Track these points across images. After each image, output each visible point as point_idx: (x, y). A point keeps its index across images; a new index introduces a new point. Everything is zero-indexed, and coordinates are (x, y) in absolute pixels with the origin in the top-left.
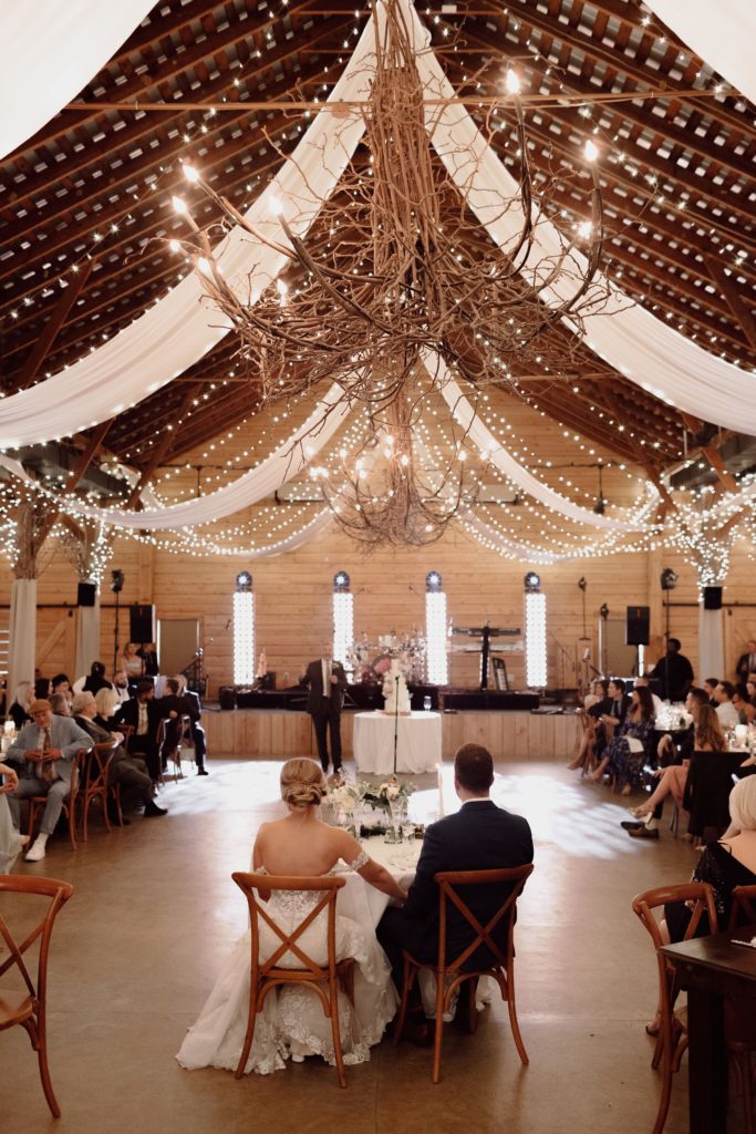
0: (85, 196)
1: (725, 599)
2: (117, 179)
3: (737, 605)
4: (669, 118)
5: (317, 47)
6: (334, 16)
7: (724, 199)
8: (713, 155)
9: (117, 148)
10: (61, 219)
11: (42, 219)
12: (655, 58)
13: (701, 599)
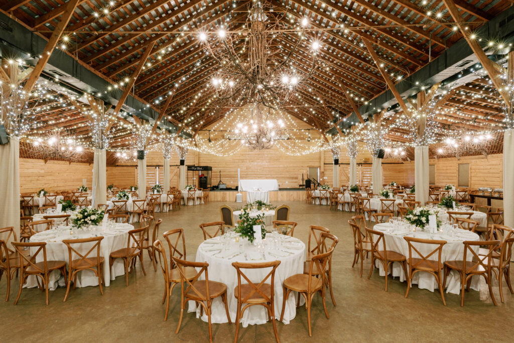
0: (179, 60)
1: (339, 163)
2: (188, 55)
3: (342, 164)
4: (327, 39)
5: (238, 21)
6: (242, 13)
7: (340, 60)
8: (338, 49)
9: (187, 47)
10: (173, 66)
11: (169, 66)
12: (324, 23)
13: (333, 162)
